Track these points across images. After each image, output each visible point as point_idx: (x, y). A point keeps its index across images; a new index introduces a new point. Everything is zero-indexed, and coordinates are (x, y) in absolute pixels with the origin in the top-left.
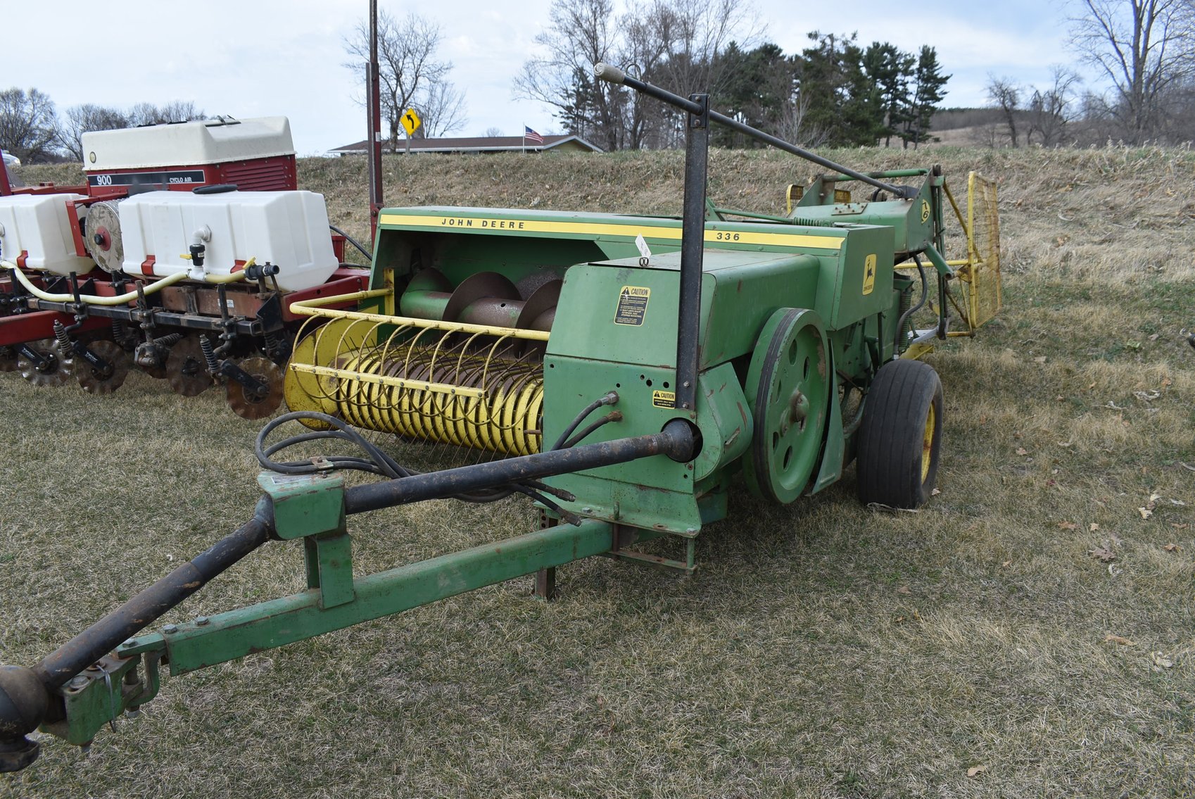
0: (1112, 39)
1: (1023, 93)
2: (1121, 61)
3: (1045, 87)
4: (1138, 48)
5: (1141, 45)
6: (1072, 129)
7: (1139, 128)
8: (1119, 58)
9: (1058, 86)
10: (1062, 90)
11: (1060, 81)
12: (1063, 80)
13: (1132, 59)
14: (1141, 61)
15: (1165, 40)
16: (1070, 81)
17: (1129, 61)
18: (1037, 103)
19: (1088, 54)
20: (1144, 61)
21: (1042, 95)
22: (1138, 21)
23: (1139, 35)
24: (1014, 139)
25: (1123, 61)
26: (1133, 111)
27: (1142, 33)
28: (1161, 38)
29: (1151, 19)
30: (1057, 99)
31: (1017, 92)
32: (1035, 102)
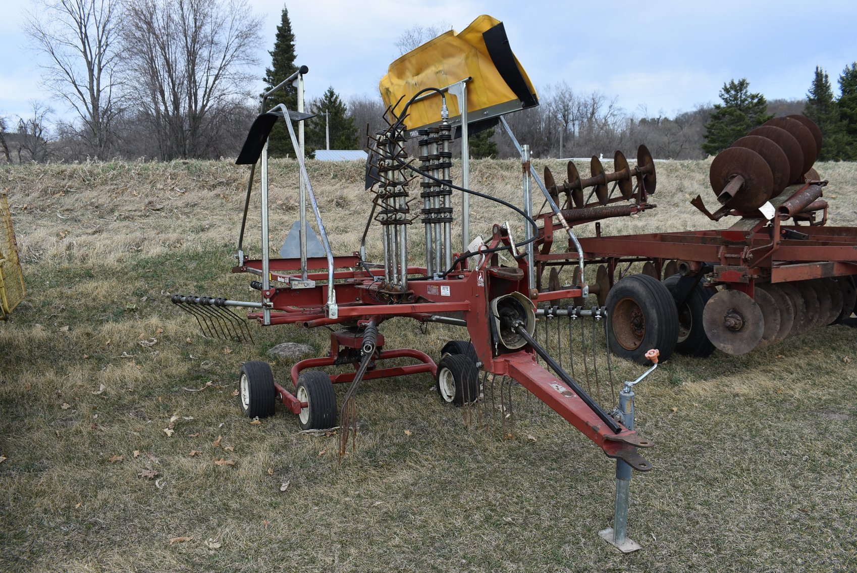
0: (74, 83)
1: (10, 121)
2: (82, 99)
3: (28, 116)
4: (93, 90)
5: (95, 88)
6: (52, 147)
7: (101, 146)
8: (81, 97)
9: (37, 116)
10: (40, 118)
11: (38, 112)
12: (40, 112)
13: (90, 98)
14: (97, 99)
15: (111, 85)
16: (45, 112)
17: (88, 99)
18: (22, 128)
19: (58, 93)
20: (99, 99)
21: (26, 122)
22: (91, 71)
23: (93, 80)
24: (7, 155)
25: (84, 99)
26: (95, 134)
27: (95, 79)
28: (109, 83)
29: (100, 70)
30: (37, 125)
31: (5, 120)
32: (21, 127)
